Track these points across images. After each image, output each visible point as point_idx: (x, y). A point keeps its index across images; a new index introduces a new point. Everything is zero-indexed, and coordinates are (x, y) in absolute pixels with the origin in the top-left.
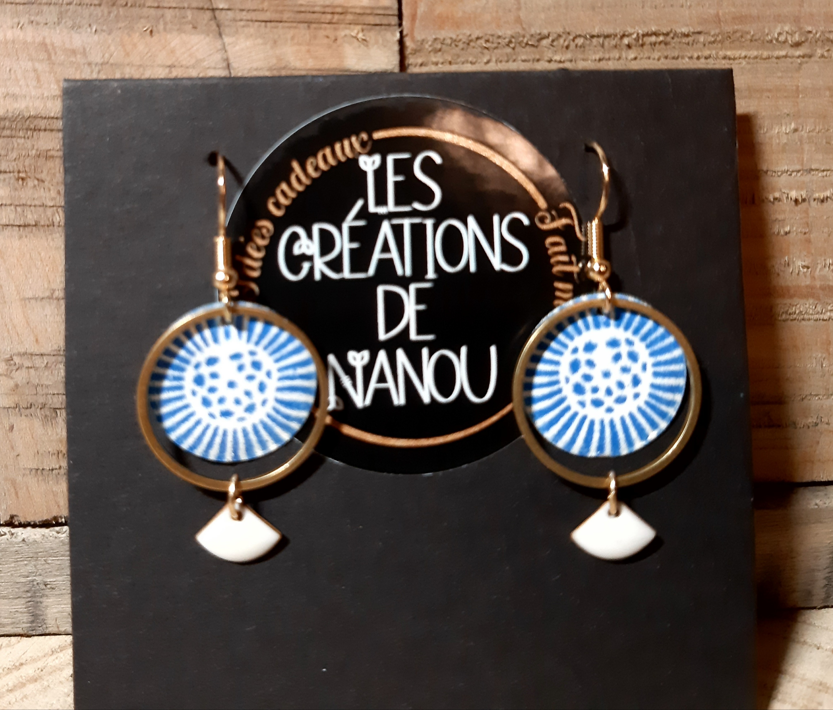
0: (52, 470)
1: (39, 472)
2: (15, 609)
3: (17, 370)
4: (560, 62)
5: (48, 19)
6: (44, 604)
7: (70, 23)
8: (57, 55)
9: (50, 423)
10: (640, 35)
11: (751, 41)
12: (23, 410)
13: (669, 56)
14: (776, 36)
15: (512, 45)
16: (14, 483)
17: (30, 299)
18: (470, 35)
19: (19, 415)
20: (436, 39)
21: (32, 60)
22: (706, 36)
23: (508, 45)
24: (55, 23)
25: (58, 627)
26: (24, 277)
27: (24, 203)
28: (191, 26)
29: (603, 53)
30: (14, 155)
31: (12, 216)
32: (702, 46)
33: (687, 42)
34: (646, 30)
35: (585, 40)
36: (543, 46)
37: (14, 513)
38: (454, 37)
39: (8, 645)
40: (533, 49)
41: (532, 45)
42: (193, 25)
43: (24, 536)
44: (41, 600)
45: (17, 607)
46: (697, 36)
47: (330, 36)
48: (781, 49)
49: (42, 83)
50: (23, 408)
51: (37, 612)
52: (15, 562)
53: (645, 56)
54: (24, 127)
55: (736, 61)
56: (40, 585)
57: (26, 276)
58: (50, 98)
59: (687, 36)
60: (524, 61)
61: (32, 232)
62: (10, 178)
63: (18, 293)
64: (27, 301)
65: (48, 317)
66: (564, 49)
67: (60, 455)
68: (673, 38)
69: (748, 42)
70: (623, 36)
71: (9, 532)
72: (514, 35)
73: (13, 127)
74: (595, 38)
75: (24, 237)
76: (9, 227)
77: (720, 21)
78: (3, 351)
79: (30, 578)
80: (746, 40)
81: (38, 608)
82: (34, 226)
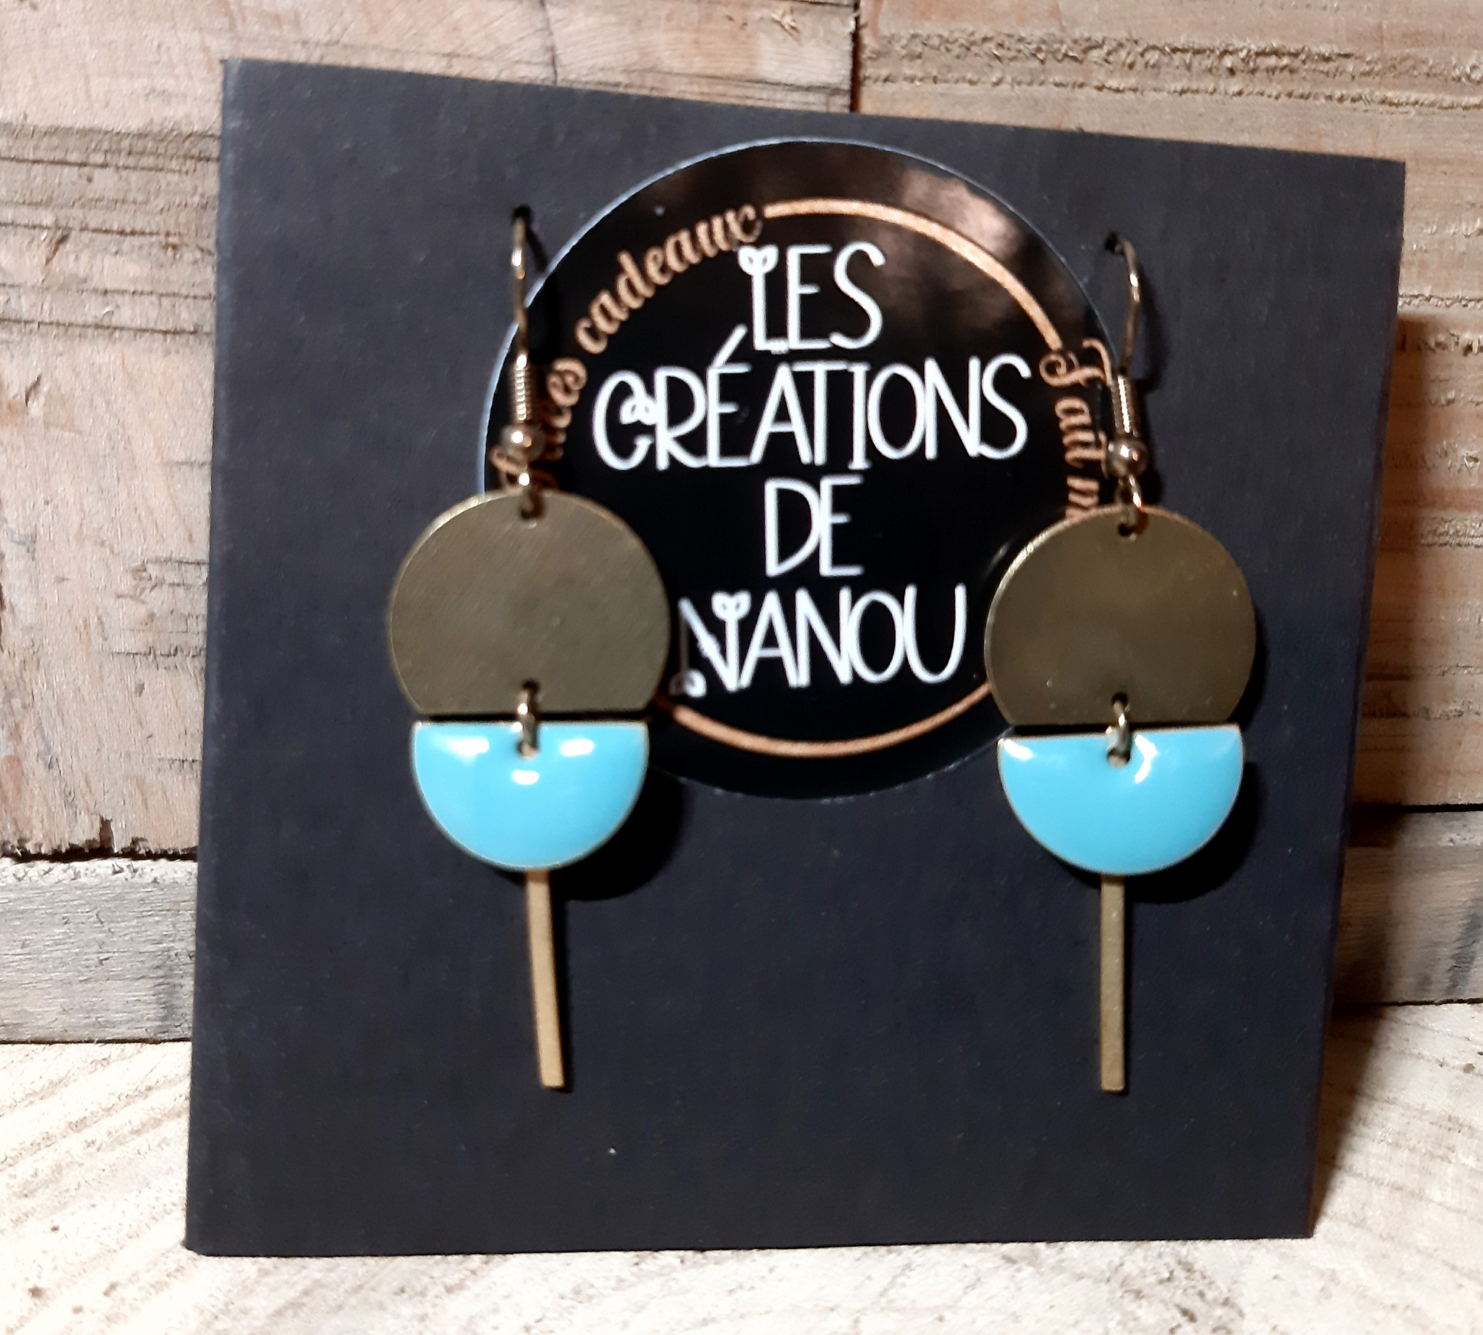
1: (186, 765)
2: (134, 996)
3: (153, 588)
4: (1118, 91)
8: (247, 23)
10: (1252, 53)
11: (1428, 75)
12: (162, 658)
13: (1295, 93)
14: (1468, 70)
15: (1041, 56)
16: (140, 783)
17: (179, 464)
18: (972, 34)
19: (154, 667)
20: (914, 36)
21: (201, 32)
22: (1357, 62)
23: (1034, 55)
26: (172, 425)
27: (176, 290)
29: (1190, 80)
30: (160, 203)
31: (153, 314)
32: (1349, 78)
33: (1326, 70)
34: (1262, 45)
35: (1163, 57)
36: (1090, 62)
37: (139, 835)
38: (946, 34)
39: (122, 1057)
40: (1075, 64)
41: (1074, 59)
43: (155, 874)
44: (182, 981)
45: (138, 994)
46: (1343, 60)
47: (735, 18)
48: (1472, 94)
50: (162, 655)
51: (174, 1003)
52: (138, 918)
53: (1256, 90)
54: (182, 152)
55: (1401, 109)
56: (180, 957)
57: (175, 423)
59: (1327, 59)
60: (1057, 85)
61: (187, 344)
62: (151, 245)
63: (160, 452)
64: (175, 469)
66: (1126, 69)
68: (1304, 62)
69: (1423, 78)
70: (1225, 52)
71: (128, 866)
72: (1046, 38)
73: (159, 151)
74: (1179, 54)
75: (173, 352)
76: (147, 335)
77: (1382, 37)
78: (128, 554)
79: (165, 945)
80: (1420, 74)
81: (175, 996)
82: (192, 333)
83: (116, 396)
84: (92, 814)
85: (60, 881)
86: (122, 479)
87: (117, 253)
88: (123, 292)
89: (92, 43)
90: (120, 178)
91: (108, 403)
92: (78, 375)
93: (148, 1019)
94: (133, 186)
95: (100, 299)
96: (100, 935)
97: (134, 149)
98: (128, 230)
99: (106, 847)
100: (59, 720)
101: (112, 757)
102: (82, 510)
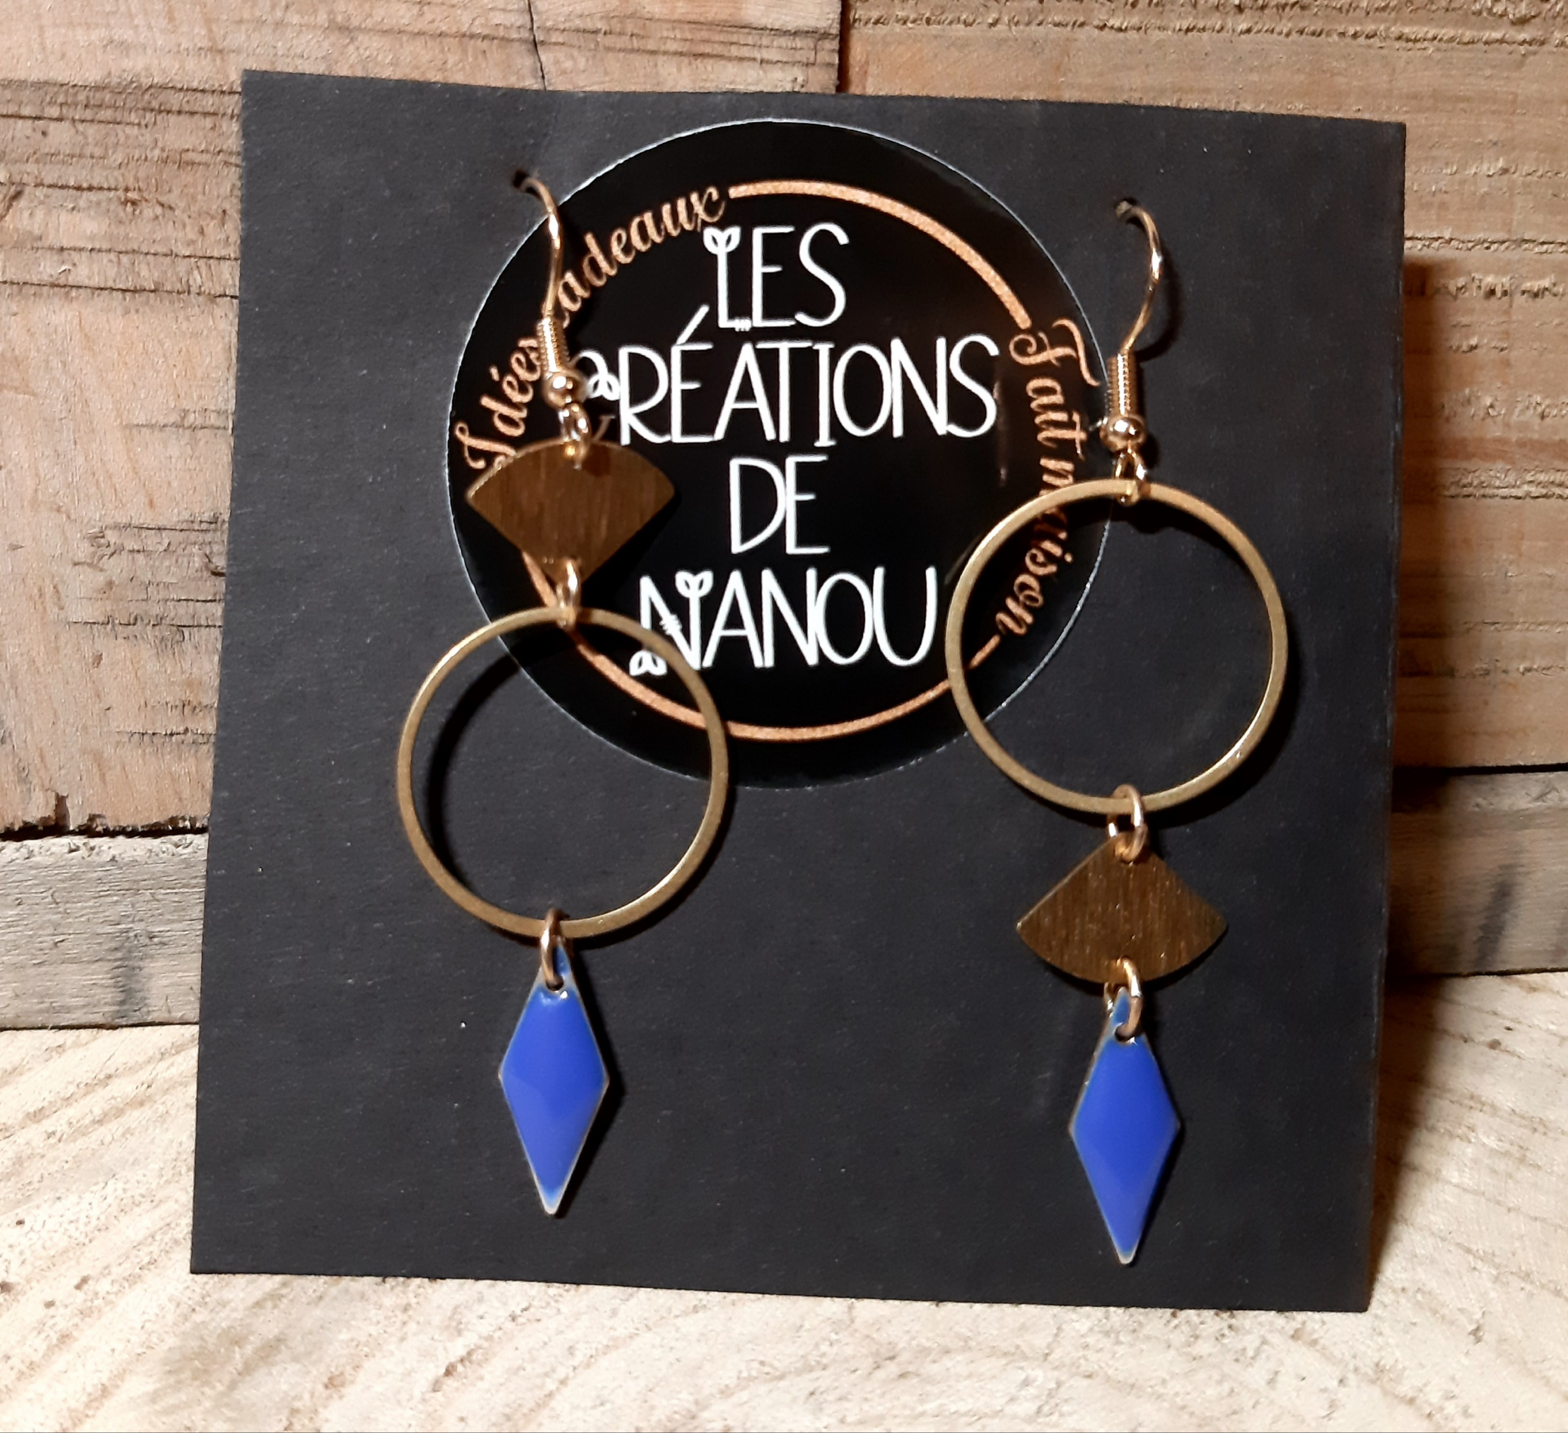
0: (172, 735)
1: (146, 738)
2: (92, 980)
3: (112, 555)
6: (146, 971)
9: (171, 652)
12: (121, 628)
16: (98, 758)
17: (140, 427)
19: (112, 635)
25: (169, 1012)
26: (131, 386)
27: (136, 248)
30: (119, 157)
31: (112, 272)
37: (97, 812)
39: (77, 1045)
43: (113, 852)
44: (141, 964)
45: (97, 977)
49: (177, 22)
50: (121, 624)
51: (132, 986)
52: (95, 898)
54: (139, 106)
56: (139, 939)
57: (134, 384)
58: (192, 53)
61: (147, 302)
62: (111, 199)
63: (119, 415)
64: (135, 431)
65: (173, 460)
67: (186, 711)
71: (84, 844)
73: (117, 105)
75: (133, 311)
76: (106, 293)
78: (86, 520)
79: (123, 926)
81: (136, 978)
82: (152, 291)
83: (73, 357)
84: (47, 790)
85: (13, 860)
86: (79, 442)
87: (73, 209)
88: (81, 250)
90: (77, 131)
91: (65, 364)
92: (32, 335)
93: (106, 1004)
94: (90, 140)
95: (56, 258)
96: (55, 917)
97: (92, 102)
98: (85, 185)
99: (61, 823)
100: (12, 692)
101: (68, 730)
102: (37, 475)
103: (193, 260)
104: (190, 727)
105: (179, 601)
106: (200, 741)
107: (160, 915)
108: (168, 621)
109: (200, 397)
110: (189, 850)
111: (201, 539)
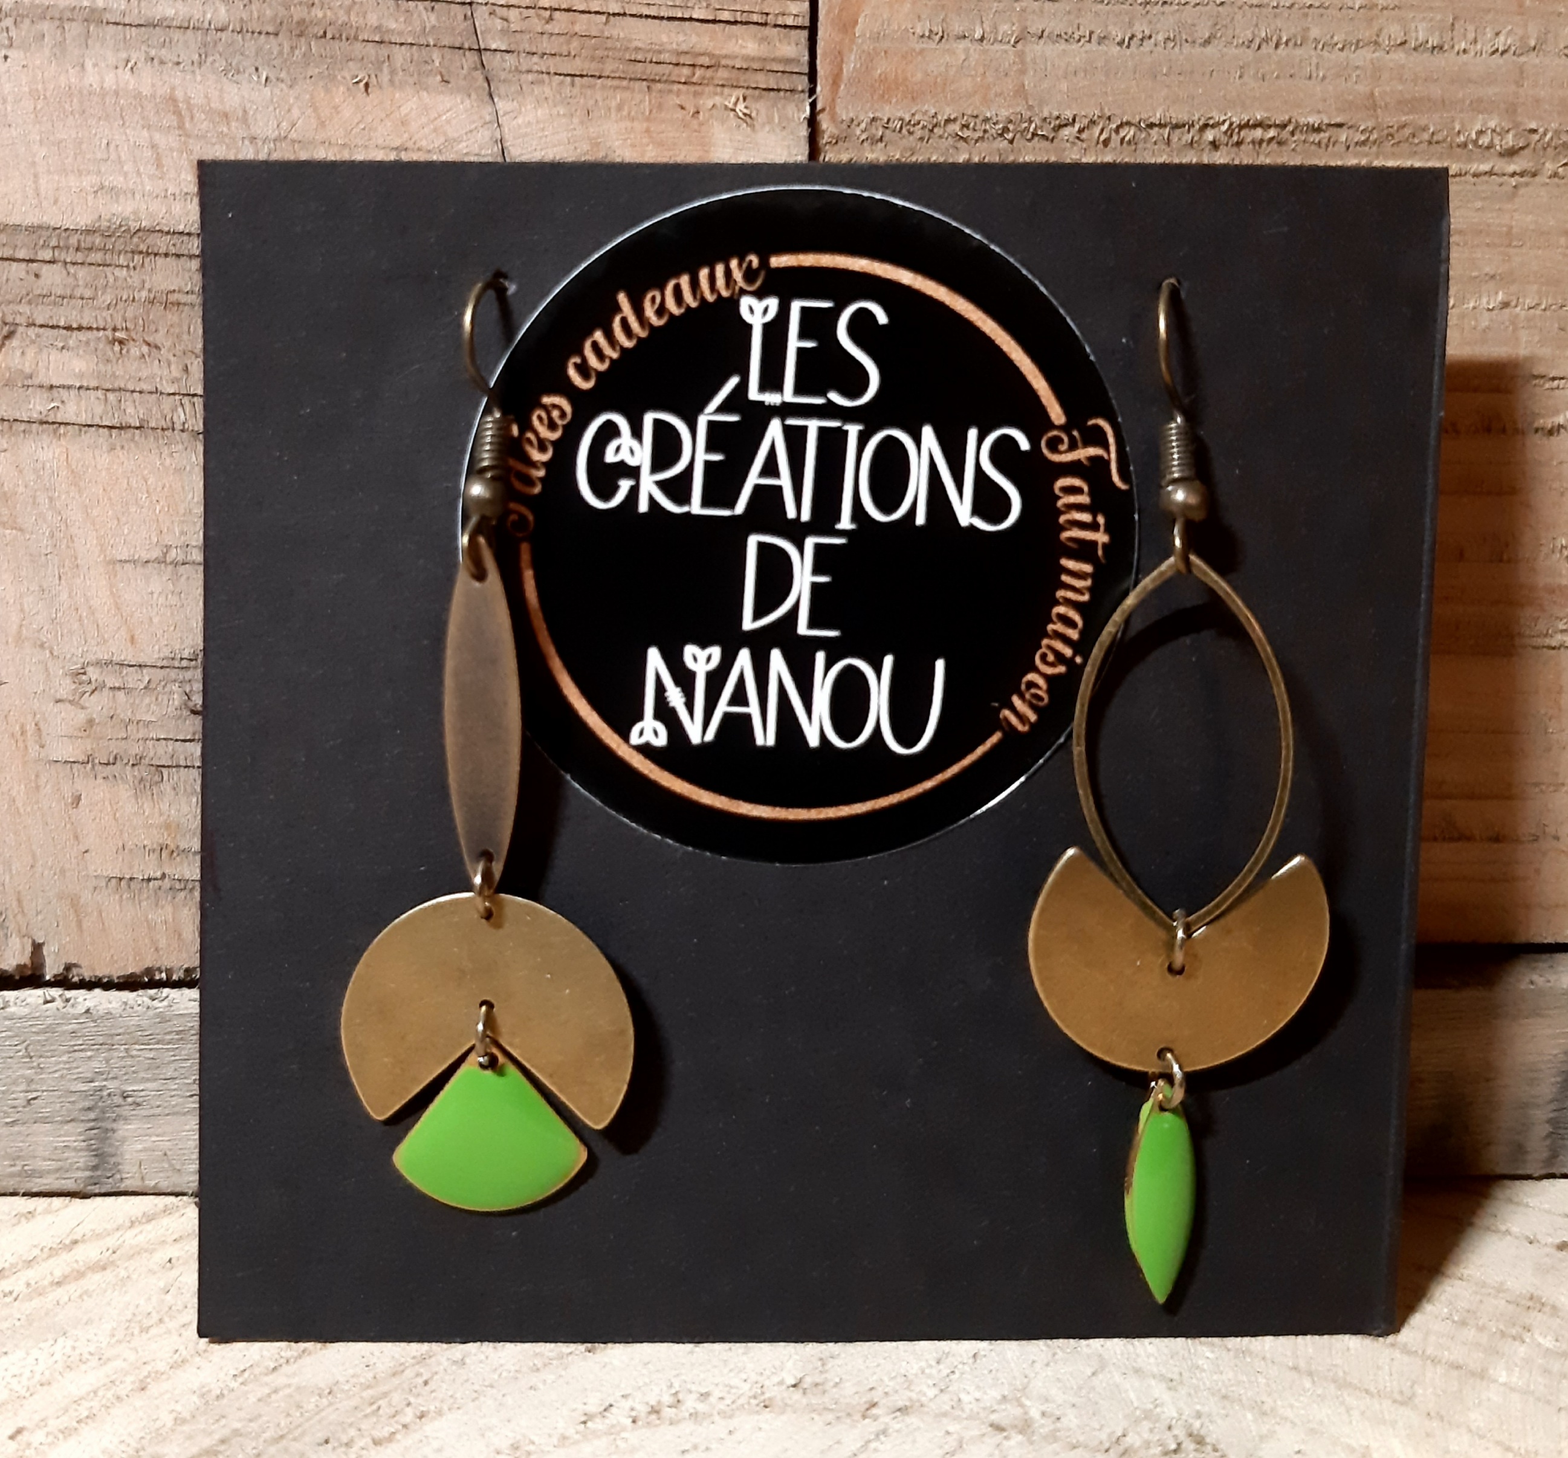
0: (149, 880)
1: (123, 883)
2: (64, 1142)
3: (93, 691)
5: (182, 55)
6: (119, 1133)
7: (221, 64)
8: (196, 120)
9: (149, 793)
10: (1234, 126)
11: (1430, 143)
12: (100, 767)
14: (1474, 136)
15: (1010, 136)
16: (75, 903)
17: (123, 562)
18: (935, 116)
19: (92, 775)
20: (874, 119)
21: (149, 127)
22: (1351, 131)
23: (1001, 135)
24: (193, 63)
25: (143, 1179)
26: (116, 522)
27: (122, 386)
28: (439, 78)
29: (1169, 156)
30: (108, 298)
31: (99, 409)
32: (1344, 148)
33: (1317, 141)
34: (1245, 117)
35: (1139, 132)
36: (1062, 140)
37: (73, 960)
38: (907, 118)
39: (47, 1211)
40: (1045, 144)
41: (1044, 137)
42: (442, 76)
43: (88, 1004)
44: (114, 1126)
45: (70, 1139)
46: (1335, 129)
47: (687, 106)
48: (1482, 161)
49: (165, 169)
50: (100, 763)
51: (105, 1150)
52: (70, 1052)
54: (129, 248)
56: (113, 1098)
57: (118, 520)
58: (178, 198)
59: (1318, 130)
61: (133, 440)
62: (99, 339)
63: (103, 550)
64: (118, 566)
65: (155, 596)
66: (1101, 146)
67: (163, 855)
68: (1293, 133)
69: (1424, 146)
70: (1206, 126)
71: (60, 996)
72: (1012, 118)
73: (107, 247)
74: (1156, 129)
75: (118, 448)
76: (93, 429)
77: (1375, 107)
78: (69, 656)
79: (96, 1084)
80: (1421, 142)
81: (108, 1142)
82: (137, 428)
83: (59, 492)
84: (23, 936)
86: (63, 578)
87: (63, 348)
88: (69, 387)
89: (41, 141)
90: (68, 274)
91: (51, 499)
92: (21, 472)
93: (78, 1169)
94: (81, 283)
95: (45, 396)
96: (29, 1071)
97: (83, 245)
98: (75, 325)
99: (38, 974)
101: (46, 873)
102: (22, 610)
103: (177, 397)
104: (167, 872)
105: (158, 740)
106: (178, 887)
107: (134, 1072)
108: (146, 761)
109: (183, 533)
110: (165, 1003)
111: (181, 677)
